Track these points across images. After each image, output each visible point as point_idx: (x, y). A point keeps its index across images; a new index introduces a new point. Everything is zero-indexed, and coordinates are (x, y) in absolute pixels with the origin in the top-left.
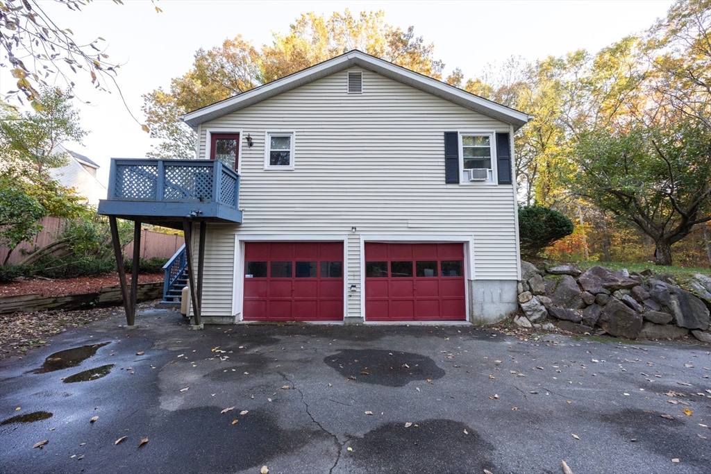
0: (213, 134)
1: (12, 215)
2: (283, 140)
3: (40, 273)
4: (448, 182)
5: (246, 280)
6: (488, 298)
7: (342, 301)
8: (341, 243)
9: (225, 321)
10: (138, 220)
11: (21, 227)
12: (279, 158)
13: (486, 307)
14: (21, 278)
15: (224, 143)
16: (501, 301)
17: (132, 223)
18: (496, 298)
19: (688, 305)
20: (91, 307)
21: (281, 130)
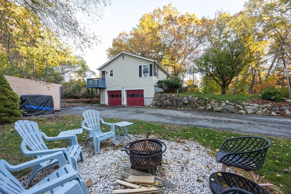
0: (102, 71)
1: (78, 88)
2: (111, 71)
3: (83, 97)
4: (140, 77)
5: (108, 98)
6: (147, 101)
7: (121, 102)
8: (121, 91)
9: (105, 105)
10: (92, 88)
11: (80, 90)
12: (111, 75)
13: (147, 103)
14: (81, 98)
15: (103, 73)
16: (149, 102)
17: (91, 89)
18: (149, 101)
19: (177, 102)
20: (90, 103)
21: (111, 69)
